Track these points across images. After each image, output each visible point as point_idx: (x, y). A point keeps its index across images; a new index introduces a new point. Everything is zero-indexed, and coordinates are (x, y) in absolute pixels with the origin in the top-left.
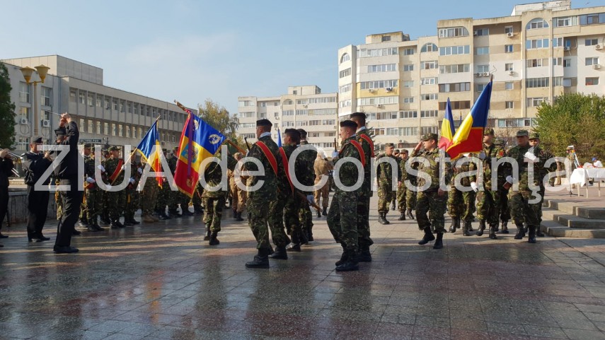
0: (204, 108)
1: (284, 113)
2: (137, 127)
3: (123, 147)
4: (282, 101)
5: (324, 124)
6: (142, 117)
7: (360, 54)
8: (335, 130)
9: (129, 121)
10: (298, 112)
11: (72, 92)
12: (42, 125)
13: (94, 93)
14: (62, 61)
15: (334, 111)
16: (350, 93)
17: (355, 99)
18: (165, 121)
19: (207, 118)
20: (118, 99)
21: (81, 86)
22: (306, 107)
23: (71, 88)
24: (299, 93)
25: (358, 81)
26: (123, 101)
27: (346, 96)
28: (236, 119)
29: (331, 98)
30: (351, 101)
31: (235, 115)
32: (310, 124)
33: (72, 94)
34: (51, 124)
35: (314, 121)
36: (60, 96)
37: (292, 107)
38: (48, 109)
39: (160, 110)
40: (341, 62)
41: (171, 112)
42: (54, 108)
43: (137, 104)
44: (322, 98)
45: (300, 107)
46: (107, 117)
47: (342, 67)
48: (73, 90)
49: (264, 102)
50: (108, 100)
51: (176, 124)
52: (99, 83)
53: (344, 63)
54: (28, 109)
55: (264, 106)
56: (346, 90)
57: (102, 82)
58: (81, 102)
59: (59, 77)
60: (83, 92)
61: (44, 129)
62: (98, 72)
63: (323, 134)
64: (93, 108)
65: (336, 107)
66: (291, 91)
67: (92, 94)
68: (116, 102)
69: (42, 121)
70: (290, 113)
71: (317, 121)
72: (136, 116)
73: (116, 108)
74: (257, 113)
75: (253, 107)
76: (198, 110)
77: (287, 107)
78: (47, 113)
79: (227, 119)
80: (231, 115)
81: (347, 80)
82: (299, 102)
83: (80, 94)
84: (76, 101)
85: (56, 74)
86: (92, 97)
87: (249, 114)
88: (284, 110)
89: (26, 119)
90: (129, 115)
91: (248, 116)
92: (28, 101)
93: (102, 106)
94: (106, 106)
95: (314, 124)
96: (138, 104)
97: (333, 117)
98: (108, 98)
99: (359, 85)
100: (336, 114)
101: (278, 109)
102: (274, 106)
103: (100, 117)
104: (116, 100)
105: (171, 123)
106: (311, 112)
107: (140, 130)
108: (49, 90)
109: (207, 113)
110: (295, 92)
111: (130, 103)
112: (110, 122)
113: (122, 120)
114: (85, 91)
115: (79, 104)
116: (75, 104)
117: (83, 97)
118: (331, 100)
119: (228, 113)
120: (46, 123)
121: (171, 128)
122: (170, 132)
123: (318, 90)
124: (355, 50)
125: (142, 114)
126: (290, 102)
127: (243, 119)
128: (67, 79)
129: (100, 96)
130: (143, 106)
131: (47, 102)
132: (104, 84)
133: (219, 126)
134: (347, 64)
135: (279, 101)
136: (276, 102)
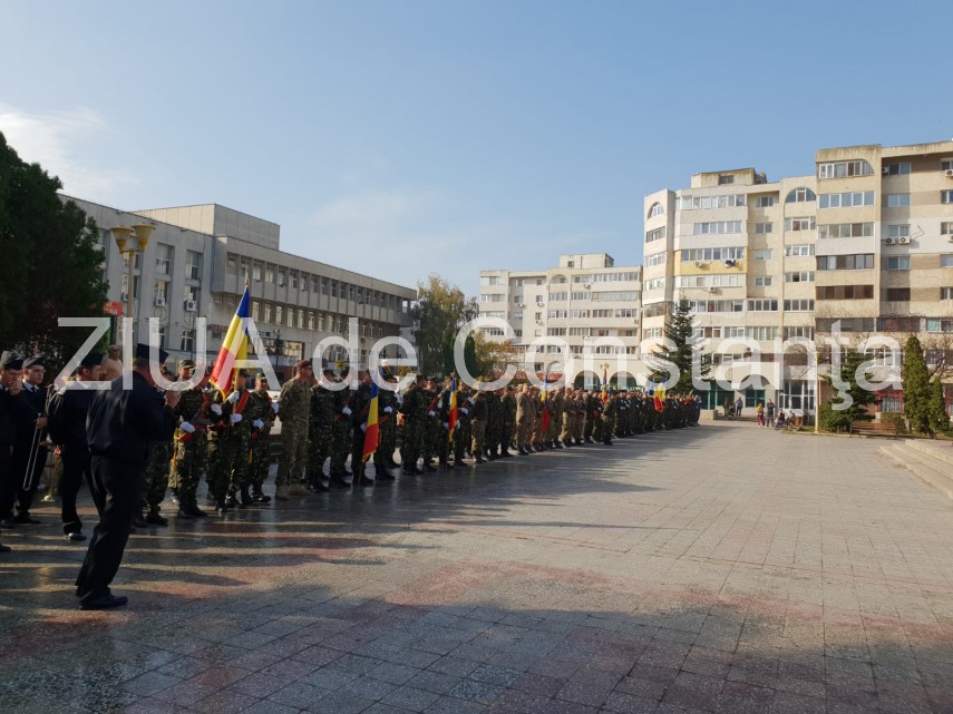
0: (427, 286)
1: (551, 297)
2: (325, 314)
3: (303, 344)
4: (549, 278)
5: (617, 316)
6: (333, 299)
7: (680, 204)
8: (637, 326)
9: (313, 305)
10: (577, 296)
11: (231, 259)
12: (185, 308)
13: (263, 262)
14: (221, 213)
15: (635, 296)
16: (662, 268)
17: (671, 278)
18: (368, 307)
19: (431, 303)
20: (298, 271)
21: (243, 250)
22: (589, 287)
23: (229, 253)
24: (577, 265)
25: (676, 247)
26: (306, 275)
27: (655, 273)
28: (474, 304)
29: (631, 274)
30: (663, 280)
31: (474, 299)
32: (595, 315)
33: (231, 263)
34: (198, 307)
35: (601, 311)
36: (213, 265)
37: (566, 287)
38: (196, 283)
39: (361, 289)
40: (649, 216)
41: (377, 293)
42: (203, 283)
43: (326, 280)
44: (615, 275)
45: (578, 287)
46: (281, 299)
47: (650, 225)
48: (232, 256)
49: (520, 279)
50: (284, 273)
51: (383, 310)
52: (273, 246)
53: (653, 217)
54: (167, 284)
55: (520, 285)
56: (656, 262)
57: (278, 244)
58: (244, 275)
59: (214, 238)
60: (246, 259)
61: (188, 314)
62: (273, 230)
63: (616, 332)
64: (260, 284)
65: (639, 288)
66: (564, 261)
67: (260, 264)
68: (295, 276)
69: (185, 303)
70: (563, 296)
71: (606, 311)
72: (324, 298)
73: (296, 285)
74: (509, 296)
75: (502, 287)
76: (418, 290)
77: (557, 287)
78: (193, 290)
79: (462, 305)
80: (467, 299)
81: (659, 245)
82: (577, 280)
83: (243, 262)
84: (237, 274)
85: (211, 233)
86: (261, 267)
87: (496, 297)
88: (552, 290)
89: (163, 299)
90: (314, 296)
91: (494, 301)
92: (167, 272)
93: (275, 280)
94: (280, 282)
95: (600, 316)
96: (328, 279)
97: (635, 305)
98: (283, 270)
99: (678, 256)
100: (639, 301)
101: (542, 290)
102: (535, 286)
103: (269, 296)
104: (295, 272)
105: (376, 309)
106: (596, 295)
107: (330, 319)
108: (198, 255)
109: (431, 295)
110: (570, 264)
111: (316, 278)
112: (285, 306)
113: (303, 303)
114: (250, 259)
115: (240, 277)
116: (235, 276)
117: (247, 267)
118: (631, 277)
119: (462, 295)
120: (191, 306)
121: (376, 317)
122: (375, 323)
123: (609, 261)
124: (672, 197)
125: (334, 295)
126: (563, 280)
127: (484, 305)
128: (224, 240)
129: (272, 266)
130: (335, 283)
131: (195, 274)
132: (280, 249)
133: (448, 315)
134: (660, 220)
135: (545, 277)
136: (539, 280)
